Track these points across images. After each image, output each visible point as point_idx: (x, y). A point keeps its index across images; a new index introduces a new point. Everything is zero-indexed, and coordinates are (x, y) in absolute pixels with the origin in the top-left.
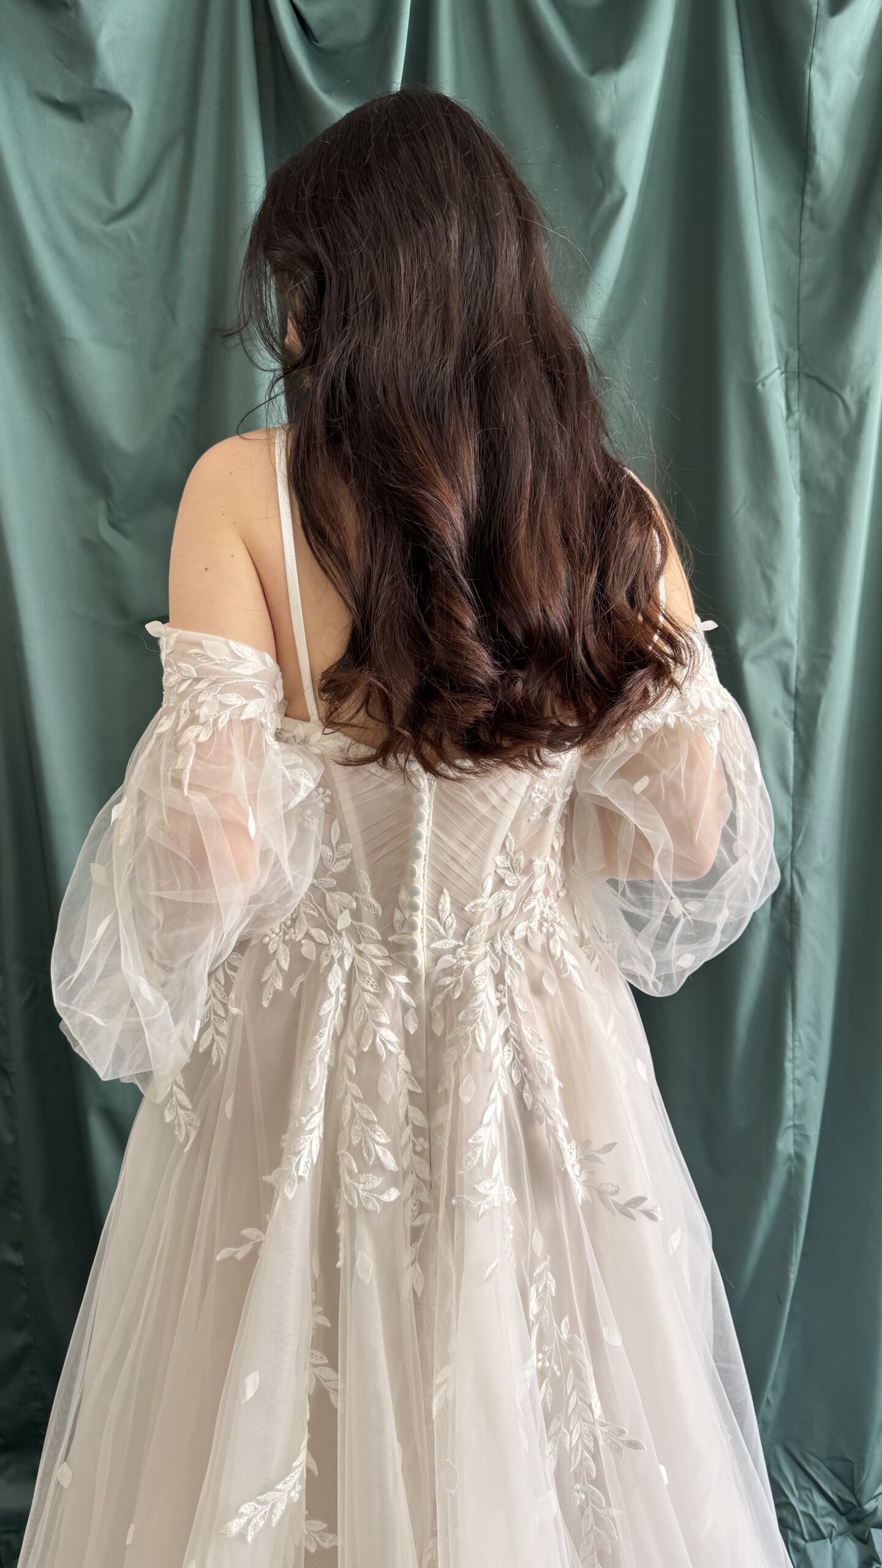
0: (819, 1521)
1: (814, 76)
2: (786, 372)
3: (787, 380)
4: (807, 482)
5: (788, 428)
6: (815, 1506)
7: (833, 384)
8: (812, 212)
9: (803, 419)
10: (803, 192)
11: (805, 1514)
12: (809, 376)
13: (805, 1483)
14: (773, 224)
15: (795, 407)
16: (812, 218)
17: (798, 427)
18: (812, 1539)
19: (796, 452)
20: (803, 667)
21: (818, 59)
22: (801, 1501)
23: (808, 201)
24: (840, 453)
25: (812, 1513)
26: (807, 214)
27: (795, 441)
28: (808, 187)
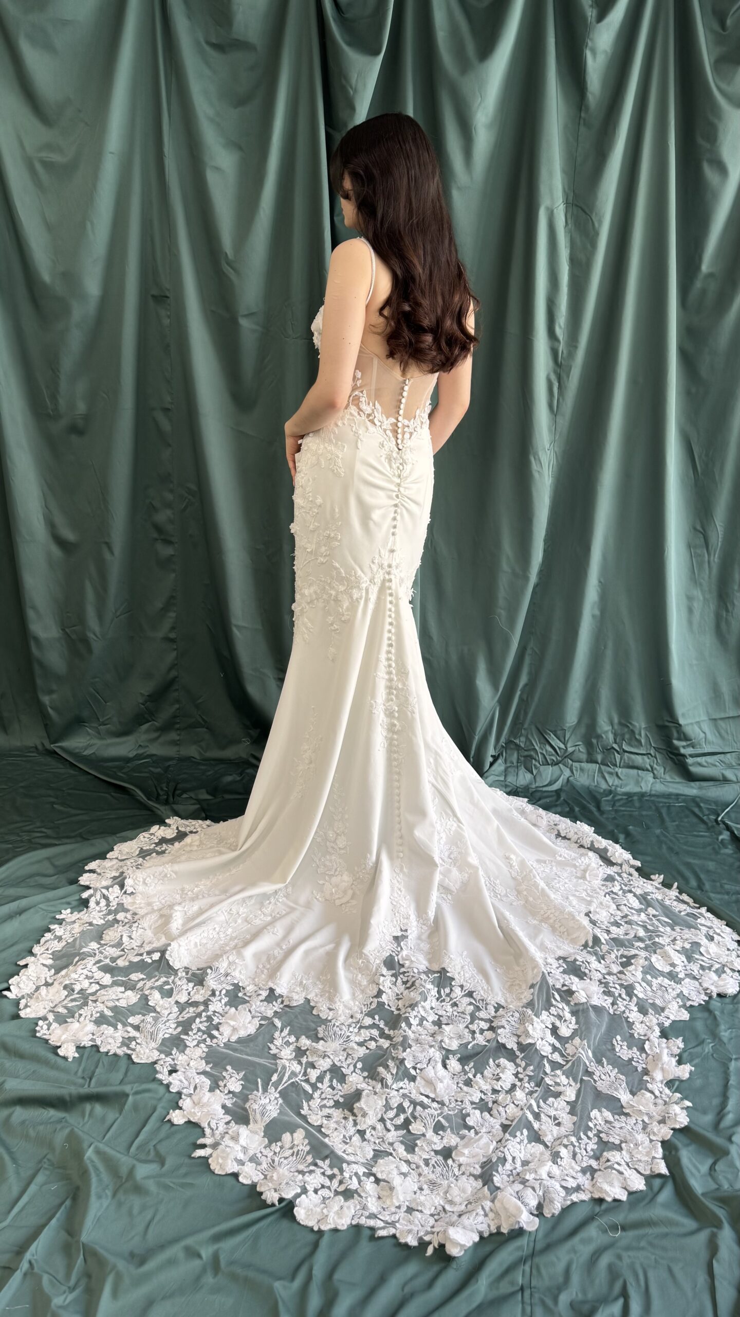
0: (547, 757)
1: (588, 54)
2: (567, 203)
3: (566, 207)
4: (573, 261)
5: (565, 232)
6: (546, 751)
7: (588, 212)
8: (584, 120)
9: (573, 228)
10: (580, 110)
11: (542, 754)
12: (577, 206)
13: (543, 740)
14: (566, 127)
15: (569, 222)
16: (585, 124)
17: (570, 232)
18: (543, 765)
19: (568, 245)
20: (565, 352)
21: (590, 43)
22: (540, 748)
23: (583, 115)
24: (589, 246)
25: (545, 753)
26: (582, 122)
27: (568, 238)
28: (583, 108)
